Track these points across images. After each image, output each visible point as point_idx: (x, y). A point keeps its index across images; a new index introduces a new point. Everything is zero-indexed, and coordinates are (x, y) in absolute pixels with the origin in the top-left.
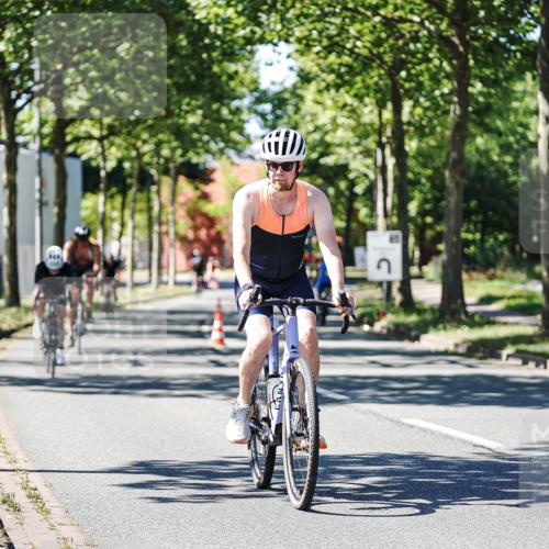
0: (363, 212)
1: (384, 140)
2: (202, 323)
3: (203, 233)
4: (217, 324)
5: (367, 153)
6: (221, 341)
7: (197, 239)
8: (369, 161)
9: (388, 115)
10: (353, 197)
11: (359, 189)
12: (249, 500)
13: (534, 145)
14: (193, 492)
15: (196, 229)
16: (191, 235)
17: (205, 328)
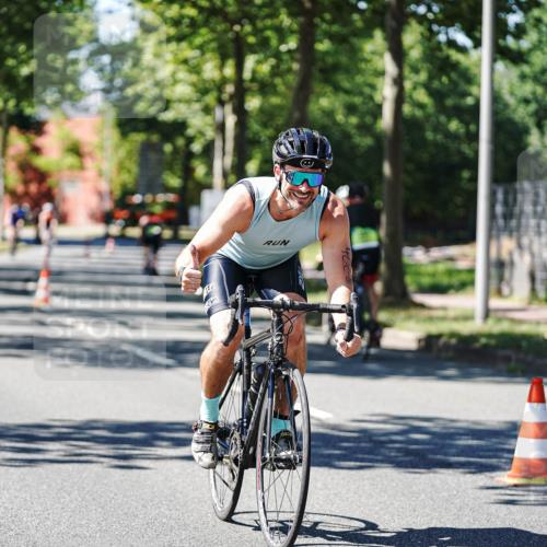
0: (200, 170)
1: (225, 97)
2: (27, 280)
3: (33, 188)
4: (43, 281)
5: (207, 110)
6: (46, 300)
7: (27, 194)
8: (208, 119)
9: (229, 71)
10: (190, 155)
11: (197, 147)
12: (67, 466)
13: (380, 107)
14: (10, 455)
15: (26, 182)
16: (20, 189)
17: (30, 286)
